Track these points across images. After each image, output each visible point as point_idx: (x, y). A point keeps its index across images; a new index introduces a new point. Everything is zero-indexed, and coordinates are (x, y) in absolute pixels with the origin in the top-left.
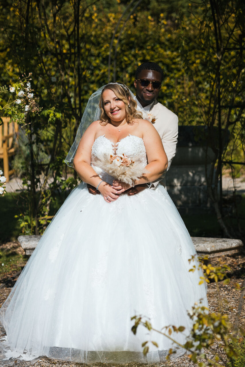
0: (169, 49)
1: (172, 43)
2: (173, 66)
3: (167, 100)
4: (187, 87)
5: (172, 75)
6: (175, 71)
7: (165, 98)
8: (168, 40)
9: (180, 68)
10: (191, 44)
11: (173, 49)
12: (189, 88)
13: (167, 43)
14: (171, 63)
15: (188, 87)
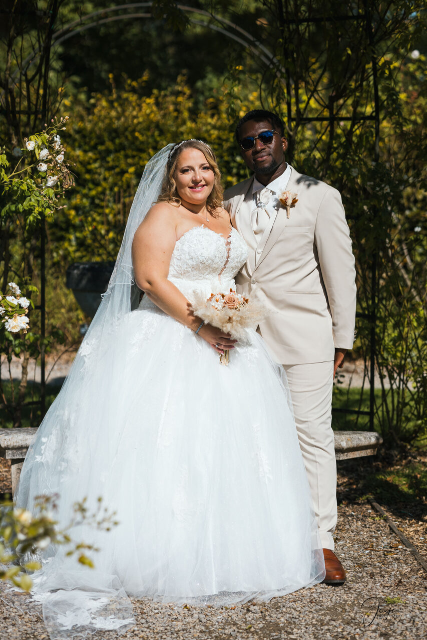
0: (80, 147)
1: (84, 137)
2: (87, 176)
3: (75, 233)
4: (110, 213)
5: (85, 191)
6: (91, 186)
7: (71, 230)
8: (78, 131)
9: (99, 180)
10: (117, 141)
11: (87, 148)
12: (115, 215)
13: (77, 136)
14: (83, 170)
15: (113, 212)
